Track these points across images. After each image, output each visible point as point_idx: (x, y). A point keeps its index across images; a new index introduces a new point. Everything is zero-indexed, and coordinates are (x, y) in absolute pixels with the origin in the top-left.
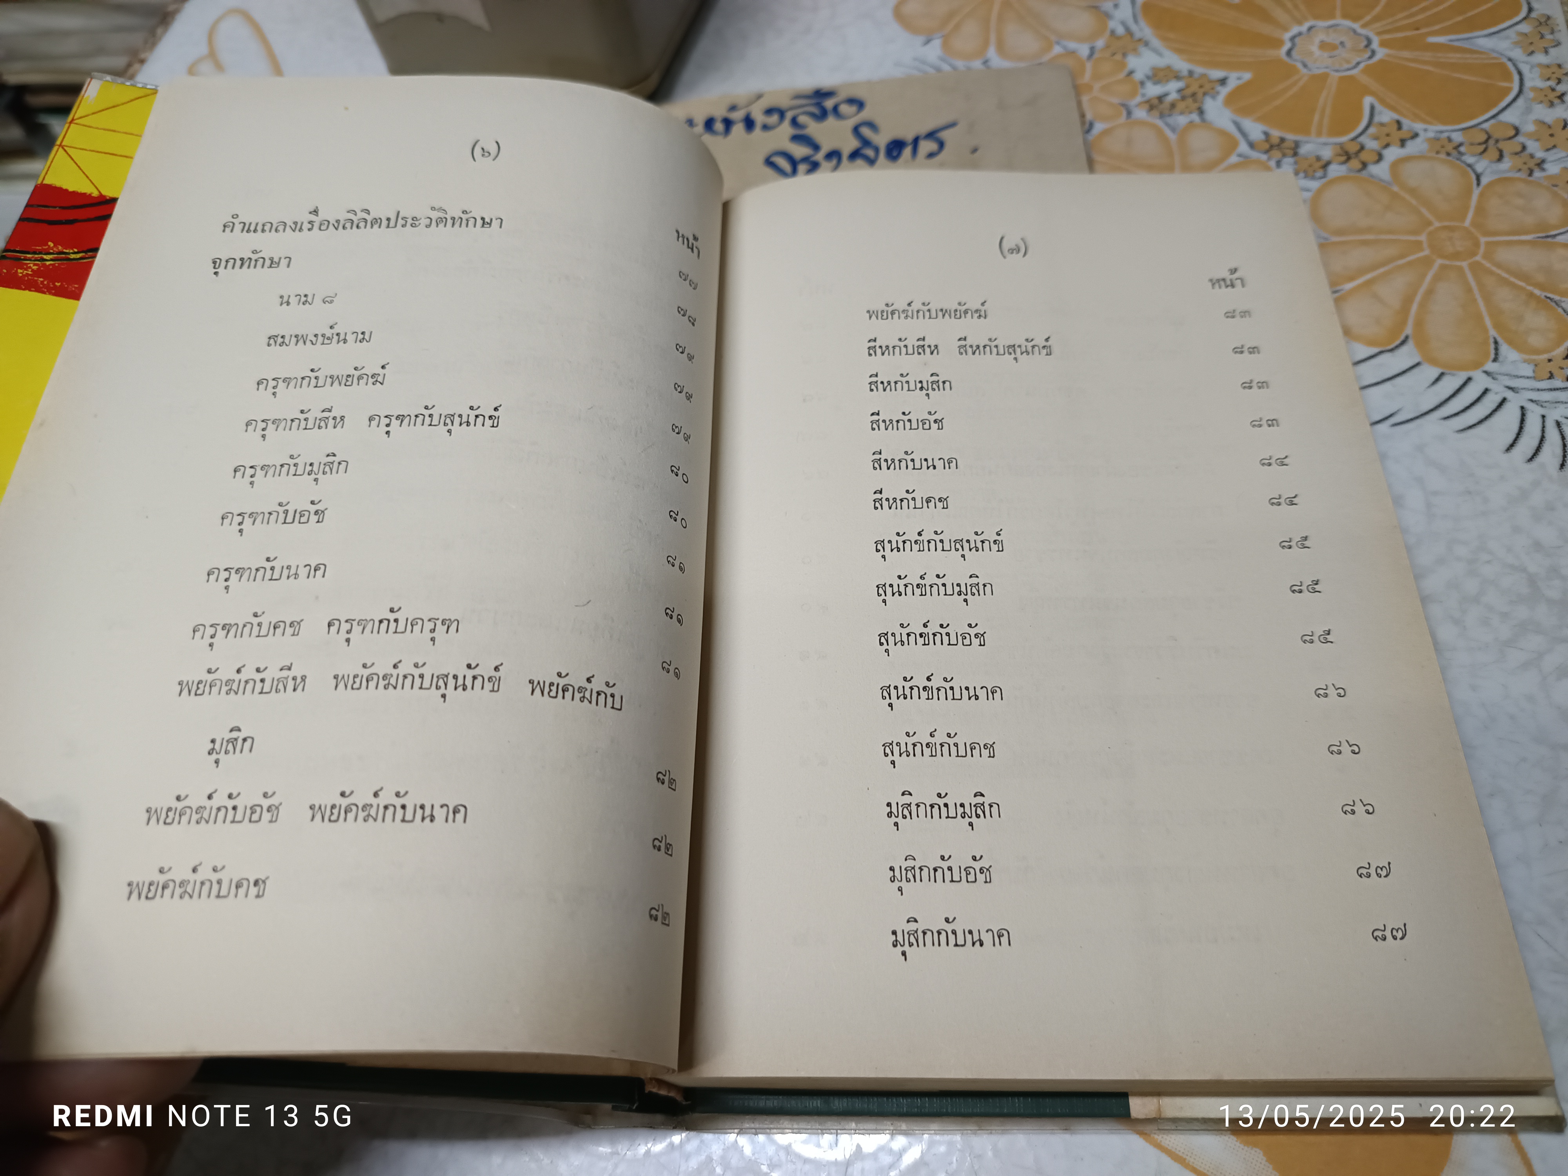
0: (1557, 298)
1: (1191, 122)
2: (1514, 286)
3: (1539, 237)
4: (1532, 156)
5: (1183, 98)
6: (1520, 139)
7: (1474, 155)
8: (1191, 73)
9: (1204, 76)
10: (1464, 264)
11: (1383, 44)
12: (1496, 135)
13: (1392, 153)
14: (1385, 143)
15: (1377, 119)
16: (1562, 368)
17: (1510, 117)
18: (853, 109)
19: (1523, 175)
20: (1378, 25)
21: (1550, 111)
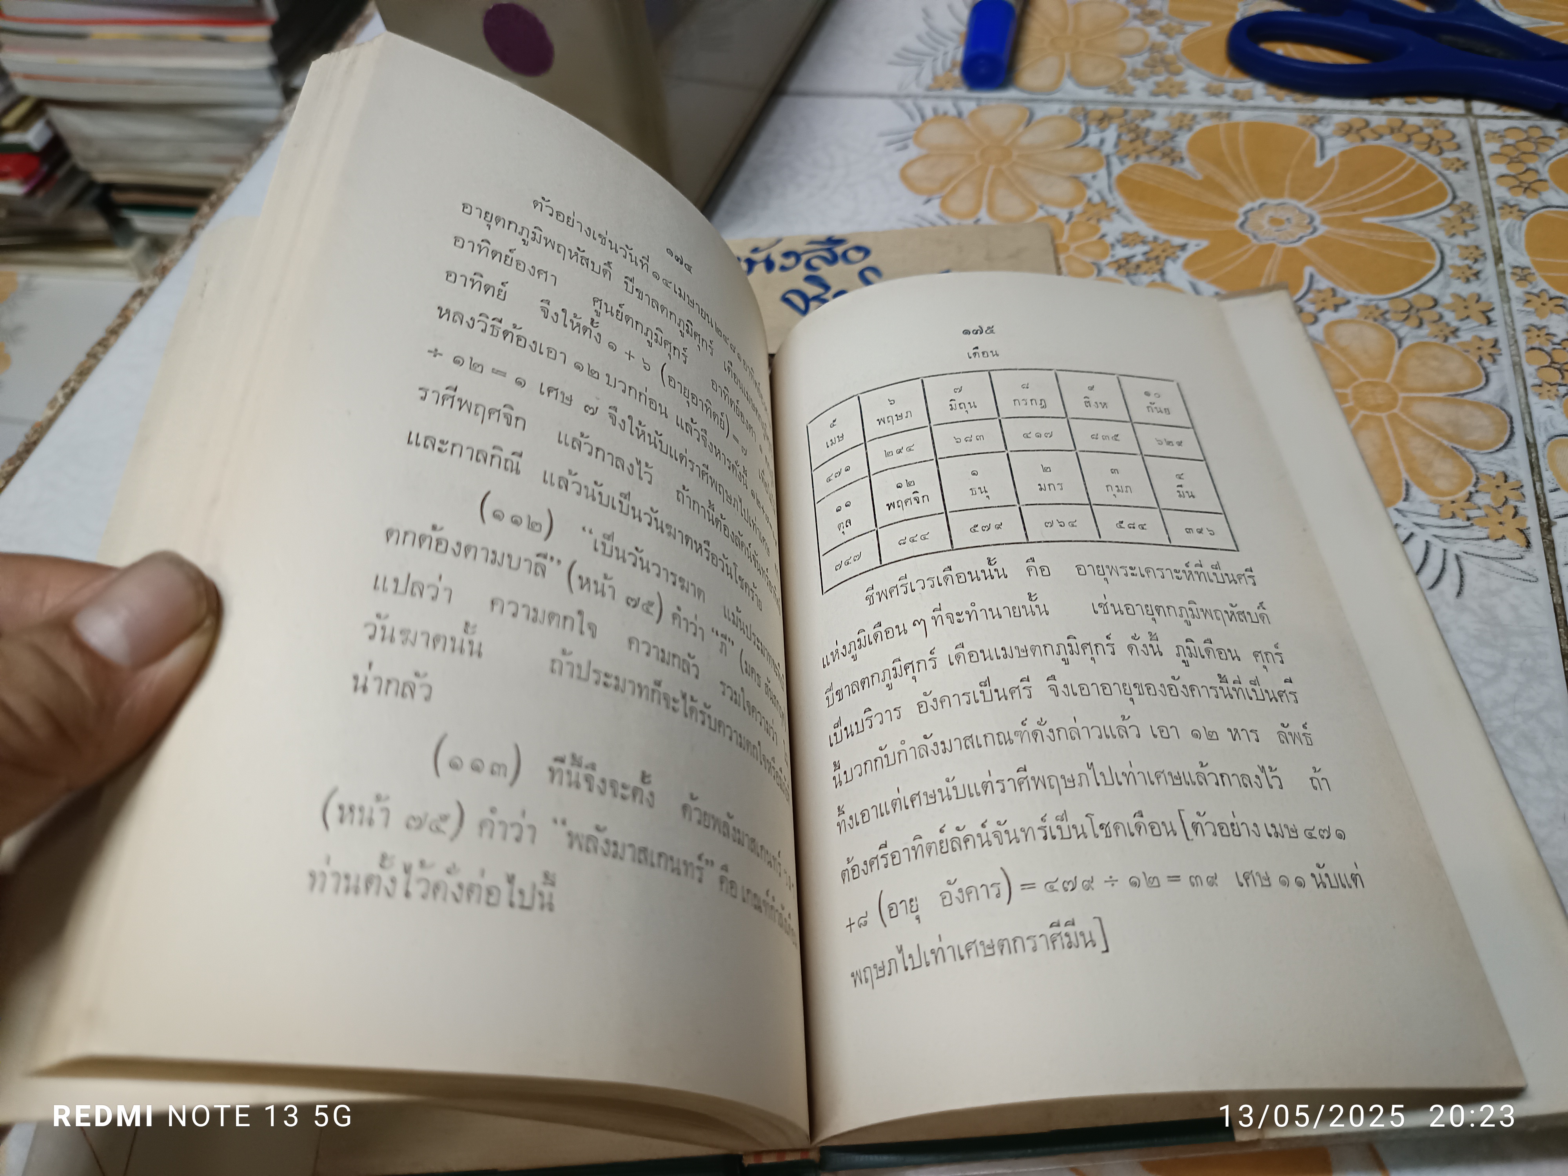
0: (1462, 448)
1: (1153, 281)
2: (1424, 436)
3: (1449, 395)
4: (1448, 325)
5: (1148, 261)
6: (1439, 309)
7: (1398, 321)
8: (1156, 239)
9: (1166, 241)
10: (1384, 415)
11: (1325, 222)
12: (1419, 304)
13: (1327, 316)
14: (1321, 307)
15: (1316, 286)
16: (1463, 509)
17: (1431, 290)
18: (861, 255)
19: (1439, 341)
20: (1319, 205)
21: (1466, 286)
